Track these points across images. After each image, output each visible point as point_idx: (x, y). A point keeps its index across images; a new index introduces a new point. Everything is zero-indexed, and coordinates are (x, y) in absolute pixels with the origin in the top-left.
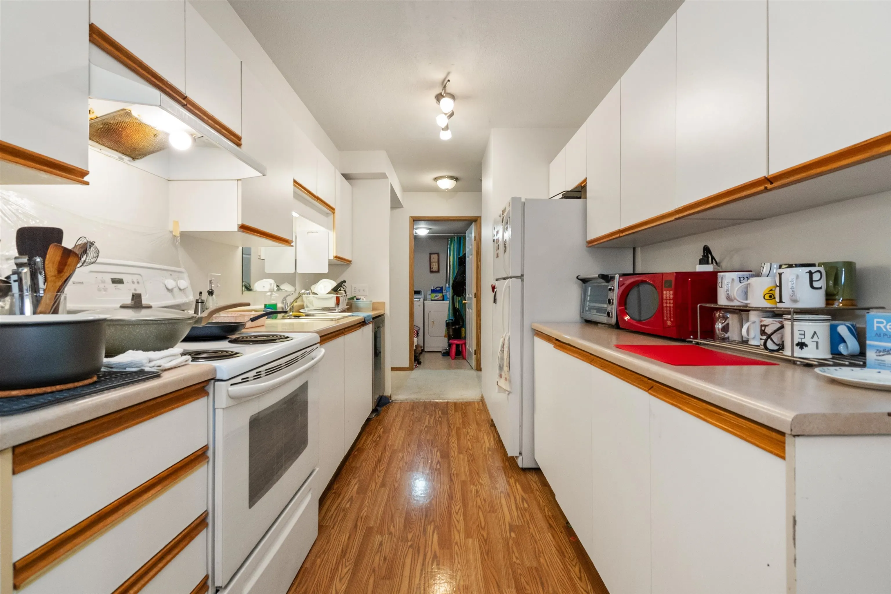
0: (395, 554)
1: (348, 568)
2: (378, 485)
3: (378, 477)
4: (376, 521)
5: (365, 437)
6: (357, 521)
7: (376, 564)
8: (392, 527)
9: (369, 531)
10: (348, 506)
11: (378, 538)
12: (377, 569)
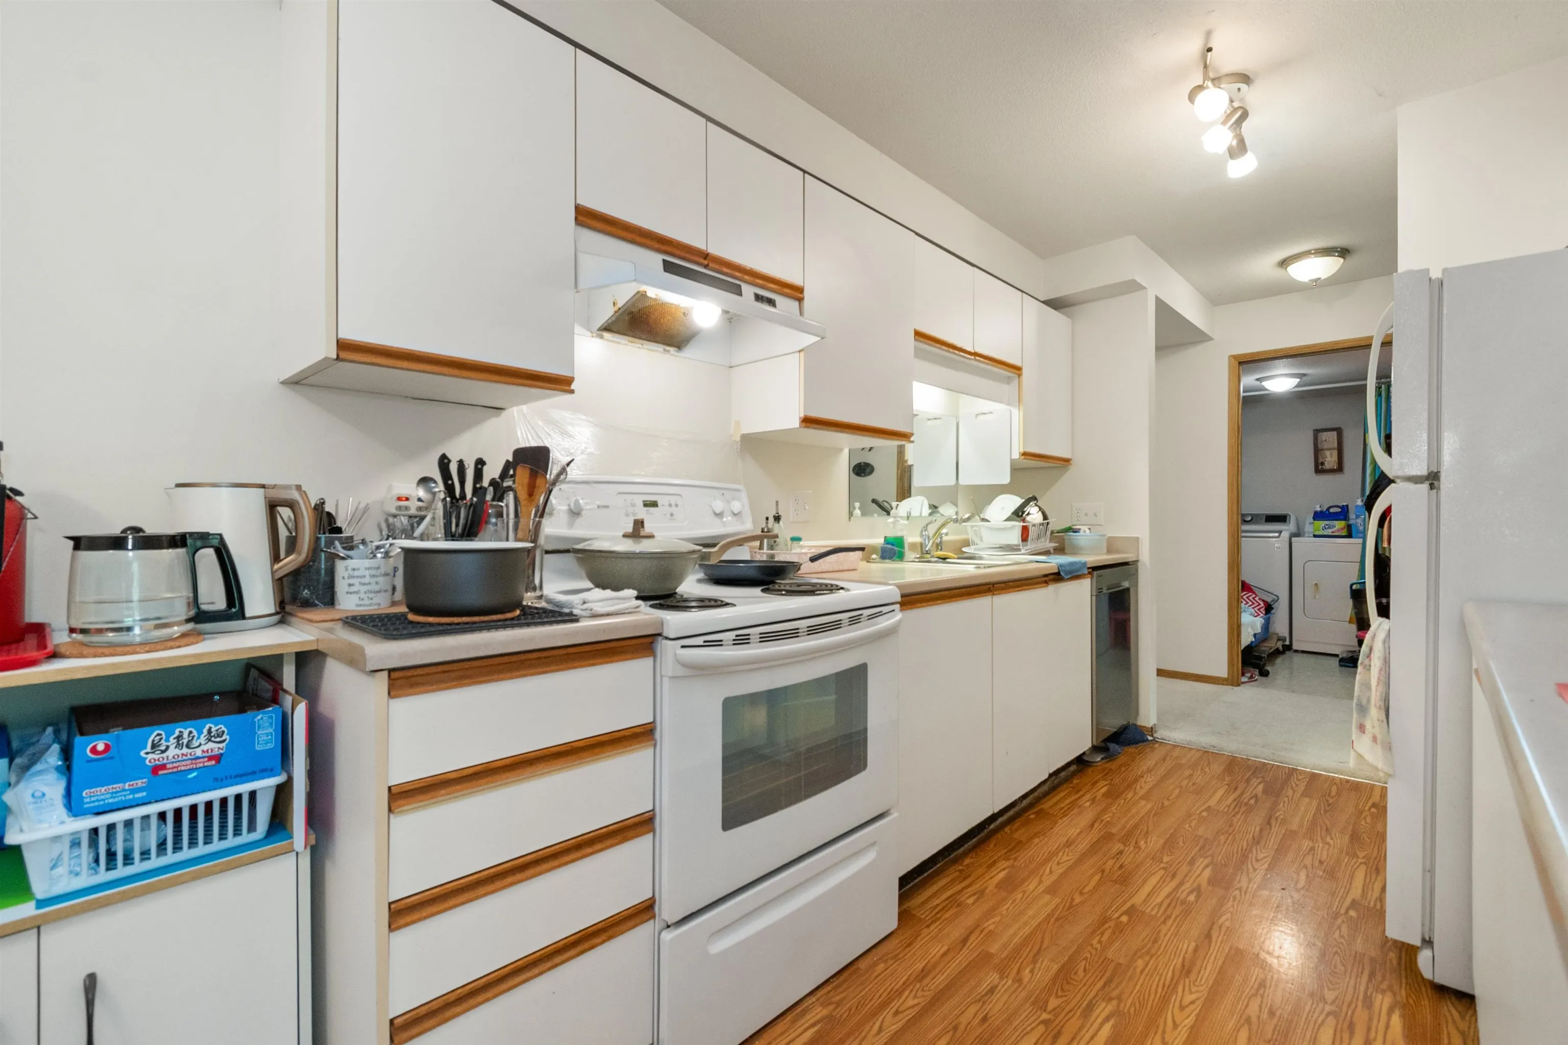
0: (1009, 1020)
1: (916, 1001)
2: (1041, 888)
3: (1051, 872)
4: (1005, 946)
5: (1062, 794)
6: (972, 932)
7: (964, 1020)
8: (1027, 971)
9: (984, 958)
10: (970, 901)
11: (992, 978)
12: (962, 1027)
